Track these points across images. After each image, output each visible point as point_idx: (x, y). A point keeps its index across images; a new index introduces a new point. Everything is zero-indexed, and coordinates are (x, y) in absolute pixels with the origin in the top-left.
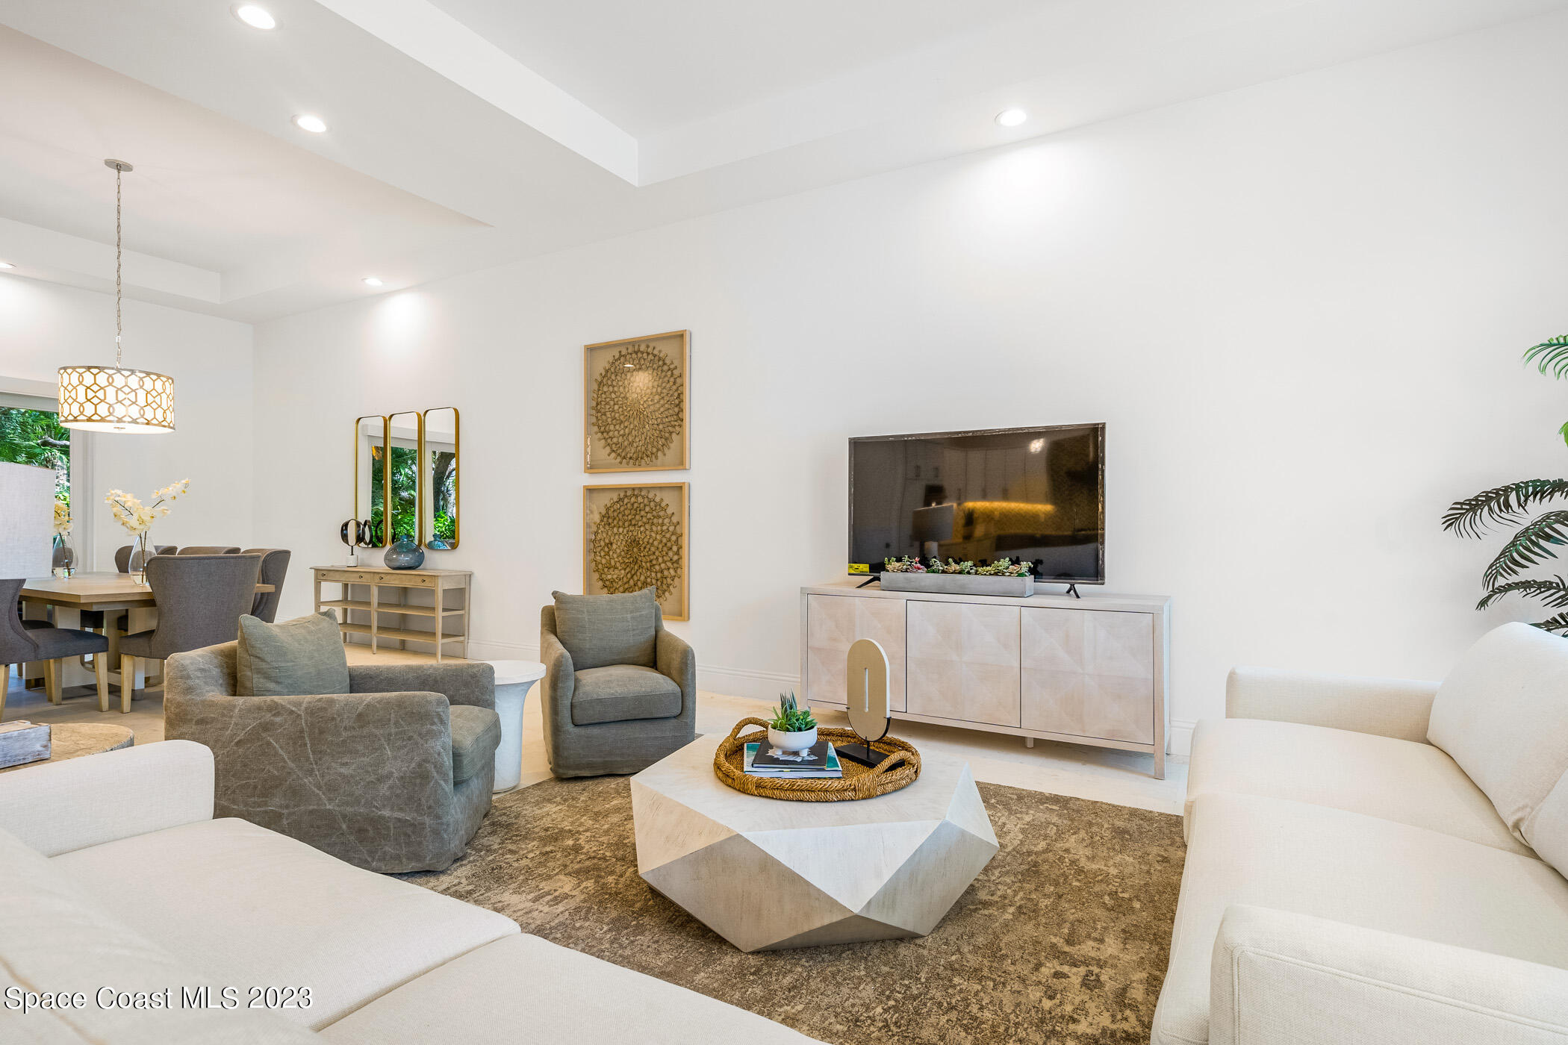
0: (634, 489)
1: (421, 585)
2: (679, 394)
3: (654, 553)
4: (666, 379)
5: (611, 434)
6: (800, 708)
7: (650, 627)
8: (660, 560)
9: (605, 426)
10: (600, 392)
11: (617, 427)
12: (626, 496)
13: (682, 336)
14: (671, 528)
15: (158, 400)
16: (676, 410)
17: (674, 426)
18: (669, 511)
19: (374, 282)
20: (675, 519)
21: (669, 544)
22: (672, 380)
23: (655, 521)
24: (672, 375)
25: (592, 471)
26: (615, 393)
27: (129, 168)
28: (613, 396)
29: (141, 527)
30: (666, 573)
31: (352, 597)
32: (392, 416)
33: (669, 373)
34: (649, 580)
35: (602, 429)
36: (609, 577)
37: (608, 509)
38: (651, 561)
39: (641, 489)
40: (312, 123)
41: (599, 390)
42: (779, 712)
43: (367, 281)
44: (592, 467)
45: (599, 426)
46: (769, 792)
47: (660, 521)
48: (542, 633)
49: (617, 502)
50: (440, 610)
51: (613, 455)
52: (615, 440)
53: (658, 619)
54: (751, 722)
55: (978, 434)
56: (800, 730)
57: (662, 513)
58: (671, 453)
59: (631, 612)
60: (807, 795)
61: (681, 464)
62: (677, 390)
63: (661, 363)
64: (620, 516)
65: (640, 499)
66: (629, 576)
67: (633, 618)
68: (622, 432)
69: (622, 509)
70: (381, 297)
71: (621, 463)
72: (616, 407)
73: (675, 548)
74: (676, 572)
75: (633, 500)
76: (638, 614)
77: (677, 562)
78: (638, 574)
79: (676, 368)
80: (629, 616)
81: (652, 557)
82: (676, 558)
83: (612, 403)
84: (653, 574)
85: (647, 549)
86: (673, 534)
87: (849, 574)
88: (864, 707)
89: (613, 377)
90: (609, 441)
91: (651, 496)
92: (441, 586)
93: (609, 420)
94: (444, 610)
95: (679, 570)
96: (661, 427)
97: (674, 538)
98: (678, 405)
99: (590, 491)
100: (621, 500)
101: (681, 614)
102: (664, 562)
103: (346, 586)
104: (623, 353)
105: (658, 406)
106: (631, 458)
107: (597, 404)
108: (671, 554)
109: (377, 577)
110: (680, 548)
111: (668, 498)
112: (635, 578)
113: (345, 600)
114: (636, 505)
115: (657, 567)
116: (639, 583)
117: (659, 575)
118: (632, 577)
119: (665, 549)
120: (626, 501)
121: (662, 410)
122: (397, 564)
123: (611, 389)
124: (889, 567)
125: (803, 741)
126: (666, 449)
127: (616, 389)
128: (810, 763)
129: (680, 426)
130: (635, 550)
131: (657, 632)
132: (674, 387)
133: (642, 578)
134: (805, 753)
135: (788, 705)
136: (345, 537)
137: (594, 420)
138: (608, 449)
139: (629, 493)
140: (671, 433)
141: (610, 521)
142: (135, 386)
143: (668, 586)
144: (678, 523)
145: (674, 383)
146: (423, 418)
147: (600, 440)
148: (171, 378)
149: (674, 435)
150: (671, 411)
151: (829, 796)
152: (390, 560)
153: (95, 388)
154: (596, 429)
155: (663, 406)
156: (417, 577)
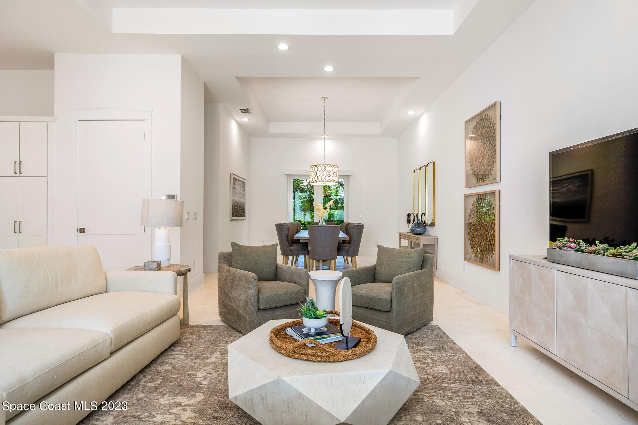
0: (480, 195)
3: (487, 230)
4: (491, 132)
5: (474, 166)
8: (489, 234)
9: (472, 162)
10: (471, 144)
11: (476, 162)
12: (478, 199)
13: (495, 105)
14: (493, 217)
15: (330, 173)
16: (495, 148)
18: (492, 207)
19: (411, 113)
20: (494, 211)
21: (492, 226)
24: (493, 129)
25: (468, 187)
27: (327, 98)
28: (474, 145)
30: (491, 242)
35: (471, 164)
37: (473, 206)
38: (486, 235)
39: (483, 195)
40: (329, 69)
44: (468, 185)
47: (489, 212)
49: (476, 203)
51: (475, 177)
52: (475, 169)
59: (407, 258)
61: (495, 179)
63: (490, 123)
71: (477, 181)
72: (475, 151)
73: (494, 228)
78: (482, 242)
79: (495, 124)
80: (405, 260)
81: (486, 233)
82: (494, 233)
83: (474, 149)
84: (487, 243)
85: (485, 228)
86: (493, 220)
90: (473, 170)
93: (473, 159)
95: (495, 240)
97: (494, 222)
98: (495, 146)
100: (477, 201)
102: (491, 236)
106: (480, 178)
107: (470, 151)
108: (493, 231)
111: (492, 200)
115: (488, 239)
117: (489, 243)
119: (491, 228)
121: (490, 149)
123: (474, 142)
126: (492, 172)
132: (494, 136)
137: (469, 159)
138: (473, 175)
139: (480, 197)
141: (473, 212)
144: (495, 214)
145: (494, 133)
147: (471, 170)
148: (337, 166)
154: (469, 164)
155: (490, 147)
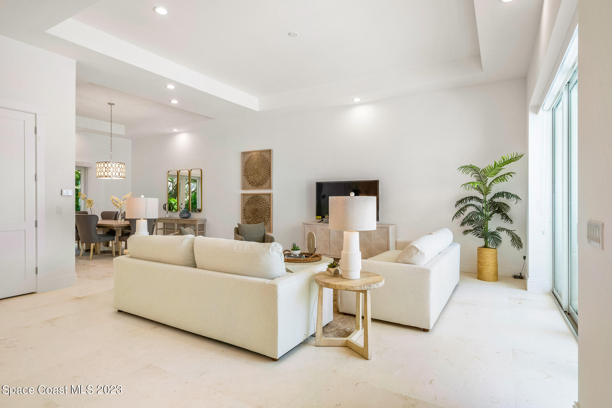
0: (256, 195)
1: (191, 223)
2: (269, 168)
3: (262, 213)
4: (266, 163)
5: (249, 178)
6: (297, 246)
7: (263, 233)
8: (264, 215)
9: (248, 176)
10: (246, 166)
11: (251, 176)
12: (254, 197)
13: (270, 151)
14: (267, 206)
16: (269, 172)
17: (268, 177)
18: (267, 201)
19: (175, 130)
20: (268, 204)
21: (267, 211)
22: (267, 163)
23: (263, 204)
24: (267, 162)
25: (244, 189)
26: (251, 166)
27: (114, 104)
28: (250, 167)
29: (121, 206)
30: (266, 219)
31: (166, 227)
32: (180, 171)
33: (267, 161)
34: (261, 221)
35: (247, 177)
36: (249, 220)
37: (248, 200)
38: (261, 216)
39: (258, 195)
41: (246, 165)
42: (292, 247)
43: (174, 130)
44: (244, 188)
45: (246, 176)
46: (289, 261)
47: (264, 204)
48: (235, 234)
49: (251, 198)
50: (197, 230)
51: (250, 184)
52: (251, 180)
53: (264, 231)
54: (287, 251)
55: (349, 182)
56: (297, 250)
57: (265, 202)
58: (267, 184)
60: (297, 261)
61: (270, 187)
62: (269, 166)
63: (264, 158)
64: (252, 202)
65: (258, 198)
66: (255, 220)
67: (258, 230)
68: (253, 178)
69: (253, 200)
70: (176, 134)
71: (252, 187)
72: (251, 170)
73: (268, 212)
74: (269, 219)
75: (256, 198)
76: (260, 229)
77: (269, 216)
78: (258, 219)
79: (269, 160)
80: (256, 229)
81: (261, 214)
82: (269, 215)
83: (250, 169)
84: (262, 220)
85: (260, 212)
86: (268, 208)
87: (316, 219)
88: (311, 246)
89: (250, 162)
90: (249, 180)
91: (261, 197)
92: (198, 223)
93: (249, 174)
94: (198, 231)
95: (270, 218)
96: (264, 176)
97: (268, 209)
98: (269, 171)
99: (243, 195)
100: (252, 198)
101: (270, 230)
102: (265, 216)
103: (164, 223)
104: (253, 155)
105: (263, 170)
106: (255, 186)
107: (245, 169)
108: (267, 213)
109: (177, 221)
110: (270, 212)
111: (266, 198)
112: (257, 221)
113: (164, 228)
114: (257, 199)
115: (263, 217)
116: (258, 222)
117: (264, 220)
118: (256, 220)
119: (265, 212)
120: (254, 198)
121: (264, 172)
122: (183, 217)
123: (249, 165)
124: (325, 217)
125: (297, 253)
126: (266, 184)
127: (251, 165)
128: (298, 257)
129: (270, 177)
130: (257, 212)
131: (264, 234)
132: (268, 165)
133: (259, 221)
134: (298, 255)
135: (294, 246)
136: (165, 208)
137: (244, 174)
138: (248, 183)
139: (255, 196)
140: (267, 179)
141: (249, 204)
142: (117, 167)
143: (266, 223)
144: (269, 205)
145: (268, 164)
146: (190, 172)
147: (246, 180)
149: (268, 179)
150: (267, 172)
151: (301, 261)
152: (181, 216)
153: (108, 168)
154: (245, 177)
155: (265, 171)
156: (190, 221)
